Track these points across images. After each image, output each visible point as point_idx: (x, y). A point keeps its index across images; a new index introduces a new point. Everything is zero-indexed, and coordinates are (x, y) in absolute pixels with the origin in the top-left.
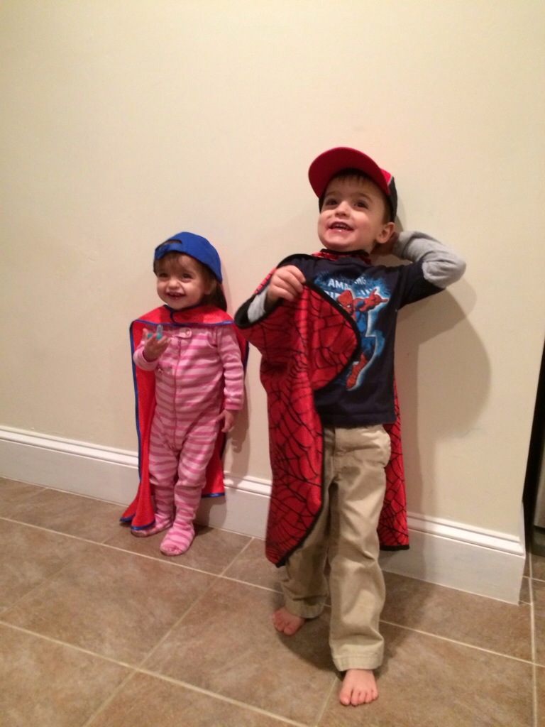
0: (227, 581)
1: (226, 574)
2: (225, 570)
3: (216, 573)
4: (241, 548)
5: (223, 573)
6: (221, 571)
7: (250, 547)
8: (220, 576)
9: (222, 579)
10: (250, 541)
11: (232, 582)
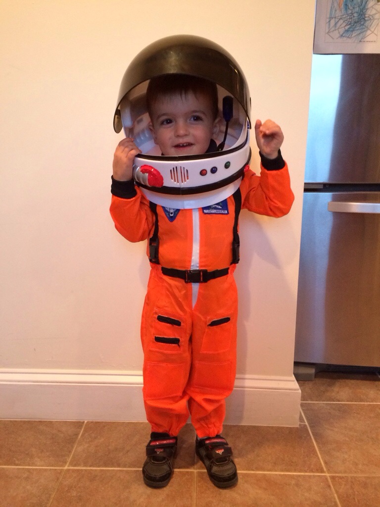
0: (74, 471)
1: (71, 464)
2: (69, 460)
3: (62, 466)
4: (77, 435)
5: (68, 464)
6: (66, 463)
7: (85, 431)
8: (66, 468)
9: (68, 470)
10: (84, 426)
11: (78, 470)
